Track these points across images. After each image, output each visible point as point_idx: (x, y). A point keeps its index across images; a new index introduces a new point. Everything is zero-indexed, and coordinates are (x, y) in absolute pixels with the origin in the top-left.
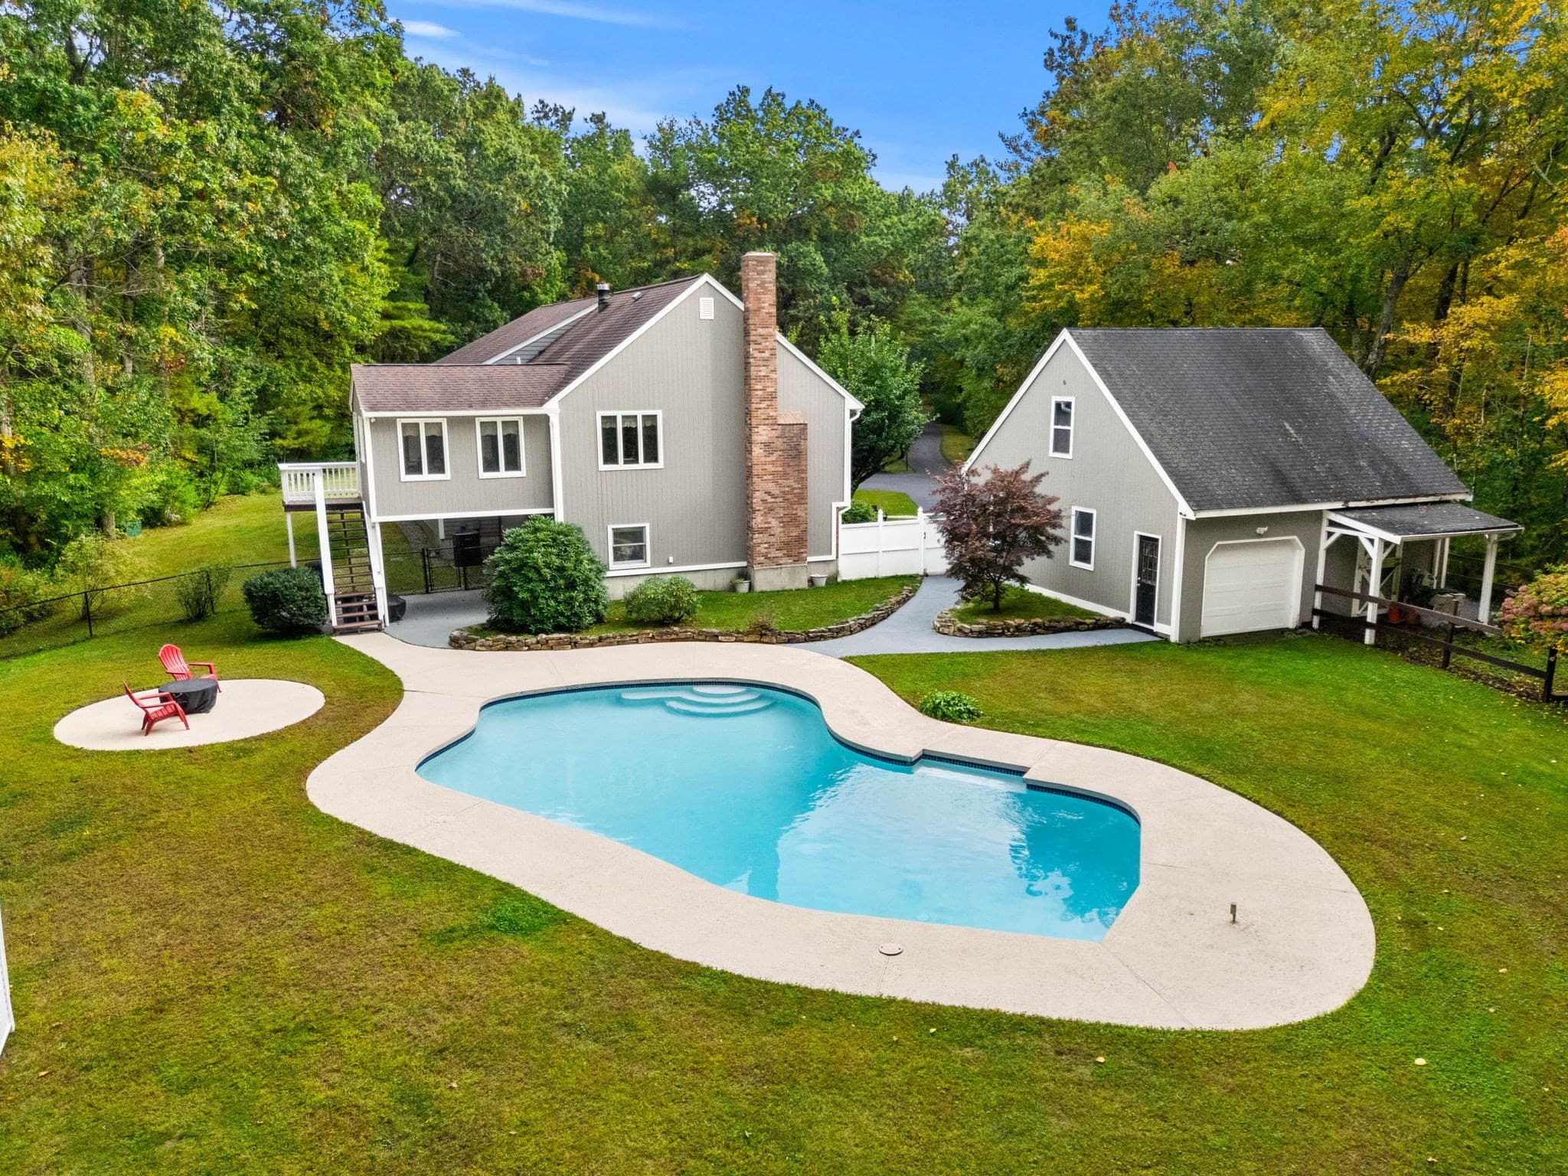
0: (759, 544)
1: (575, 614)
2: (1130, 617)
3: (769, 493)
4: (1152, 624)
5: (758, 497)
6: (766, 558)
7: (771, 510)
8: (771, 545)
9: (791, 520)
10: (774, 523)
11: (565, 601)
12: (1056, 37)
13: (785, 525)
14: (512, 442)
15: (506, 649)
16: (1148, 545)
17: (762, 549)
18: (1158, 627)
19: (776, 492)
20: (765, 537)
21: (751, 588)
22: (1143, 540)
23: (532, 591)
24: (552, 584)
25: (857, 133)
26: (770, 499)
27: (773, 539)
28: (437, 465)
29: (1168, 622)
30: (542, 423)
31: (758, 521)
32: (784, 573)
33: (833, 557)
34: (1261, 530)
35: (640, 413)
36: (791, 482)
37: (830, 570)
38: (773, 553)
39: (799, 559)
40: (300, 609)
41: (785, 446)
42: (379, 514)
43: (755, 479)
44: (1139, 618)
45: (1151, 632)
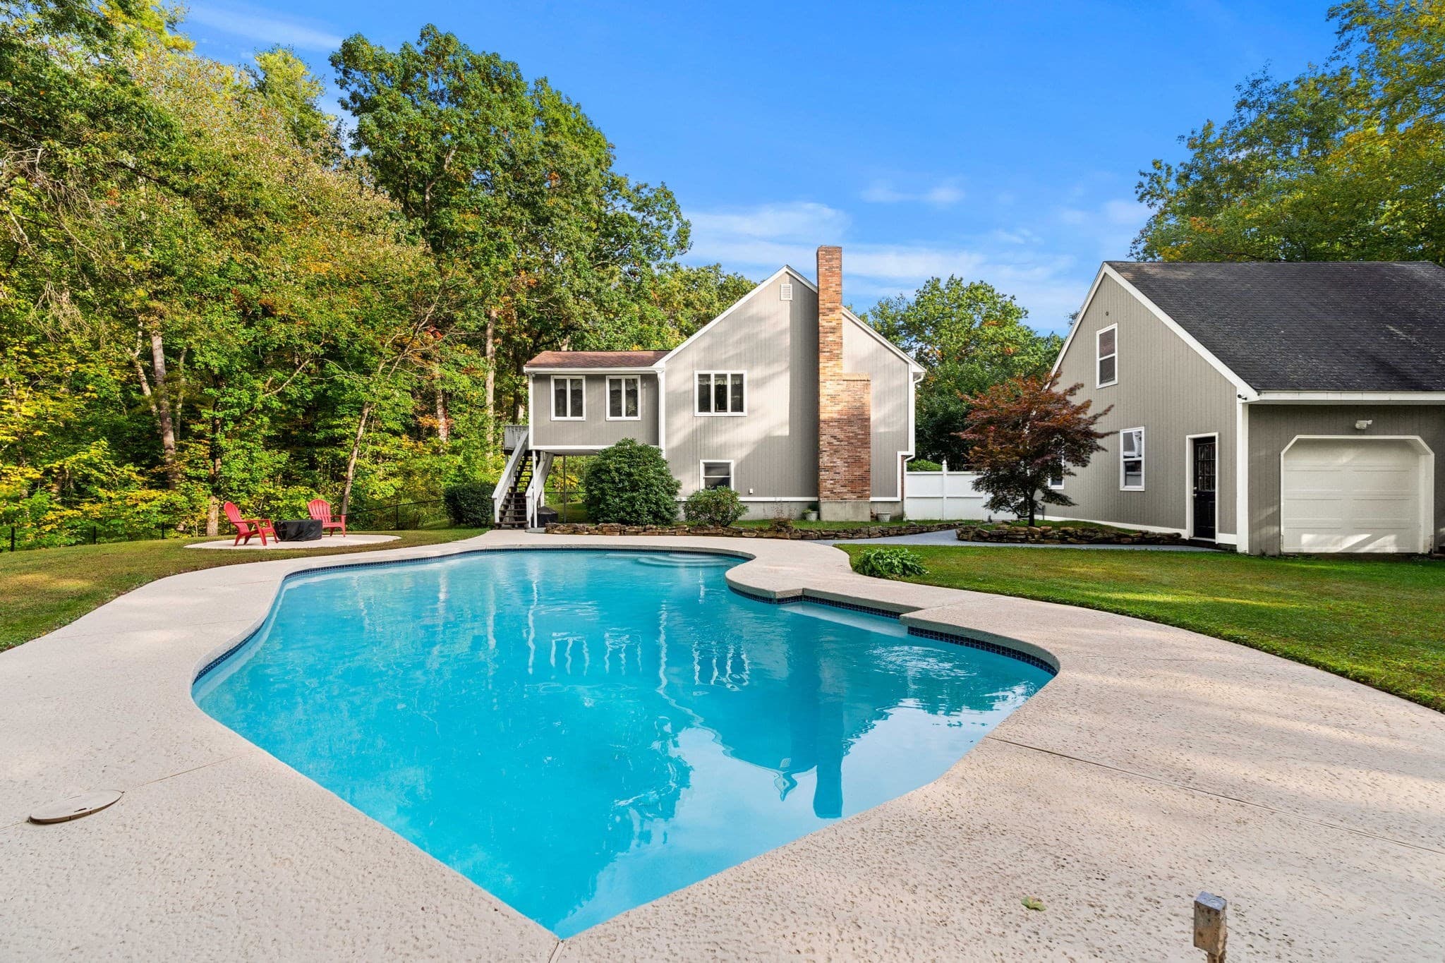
0: (825, 480)
1: (636, 511)
2: (1187, 533)
3: (834, 437)
4: (1214, 537)
5: (824, 440)
6: (832, 492)
7: (836, 451)
8: (836, 482)
9: (856, 461)
10: (839, 463)
11: (628, 500)
12: (1145, 175)
13: (849, 465)
14: (632, 394)
15: (574, 533)
16: (1204, 447)
17: (828, 484)
18: (1221, 538)
19: (842, 437)
20: (831, 475)
21: (819, 517)
22: (1197, 442)
23: (602, 489)
24: (621, 485)
25: (1013, 297)
26: (836, 443)
27: (837, 477)
28: (577, 411)
29: (1233, 531)
30: (652, 379)
31: (825, 460)
32: (848, 507)
33: (898, 499)
34: (1362, 424)
35: (729, 373)
36: (855, 429)
37: (895, 511)
38: (838, 489)
39: (862, 495)
40: (469, 505)
41: (850, 399)
42: (534, 444)
43: (822, 425)
44: (1197, 531)
45: (1213, 545)
